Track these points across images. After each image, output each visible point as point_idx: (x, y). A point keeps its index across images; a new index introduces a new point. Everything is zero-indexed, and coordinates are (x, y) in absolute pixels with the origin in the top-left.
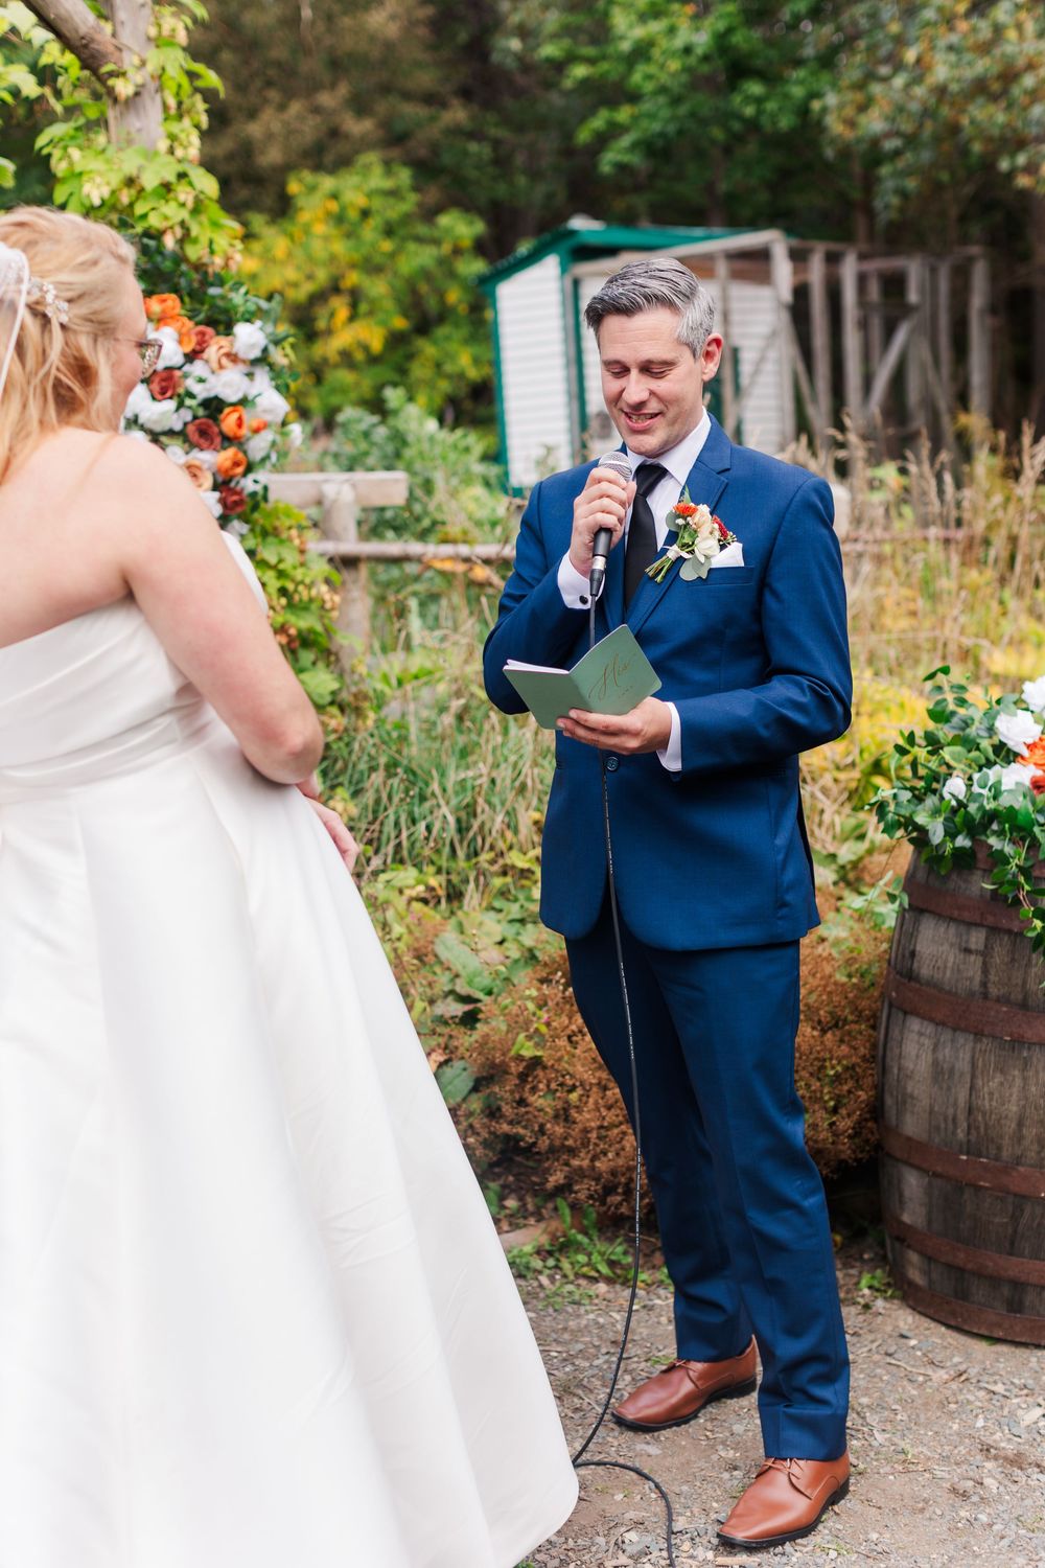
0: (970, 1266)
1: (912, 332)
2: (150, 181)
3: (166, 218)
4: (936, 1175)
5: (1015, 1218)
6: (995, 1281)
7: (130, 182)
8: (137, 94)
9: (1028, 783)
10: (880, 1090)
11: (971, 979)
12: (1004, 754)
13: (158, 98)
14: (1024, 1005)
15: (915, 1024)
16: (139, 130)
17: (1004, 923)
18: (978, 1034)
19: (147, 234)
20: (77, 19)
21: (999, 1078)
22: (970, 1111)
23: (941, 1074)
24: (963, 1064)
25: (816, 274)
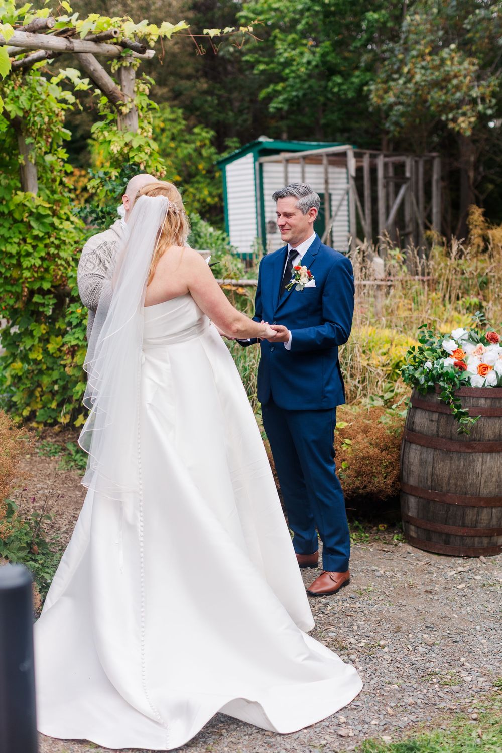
0: (431, 529)
1: (407, 189)
2: (135, 145)
3: (141, 158)
4: (420, 498)
5: (447, 512)
6: (440, 533)
7: (126, 144)
8: (130, 112)
9: (453, 364)
10: (401, 471)
11: (433, 430)
12: (445, 354)
13: (137, 113)
14: (451, 439)
15: (414, 446)
16: (130, 125)
17: (444, 411)
18: (435, 449)
19: (134, 164)
20: (109, 85)
21: (442, 464)
22: (432, 475)
23: (422, 463)
24: (430, 460)
25: (366, 163)
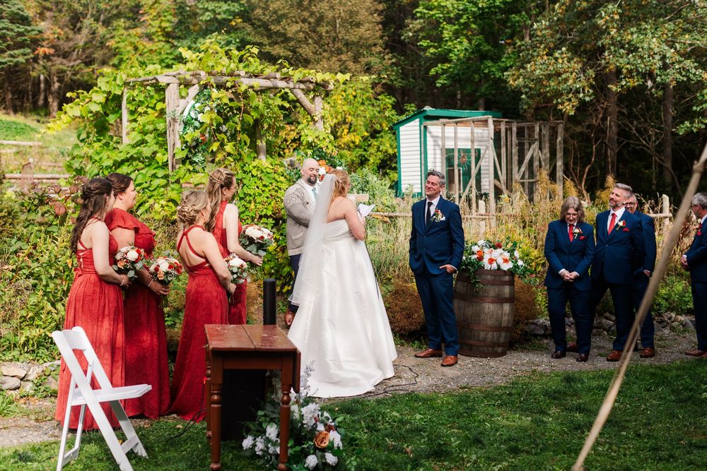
1: (535, 148)
2: (321, 137)
3: (324, 145)
7: (316, 137)
8: (318, 119)
9: (476, 258)
12: (473, 253)
13: (323, 120)
16: (319, 127)
20: (308, 105)
21: (468, 308)
22: (464, 314)
24: (463, 306)
25: (503, 127)
